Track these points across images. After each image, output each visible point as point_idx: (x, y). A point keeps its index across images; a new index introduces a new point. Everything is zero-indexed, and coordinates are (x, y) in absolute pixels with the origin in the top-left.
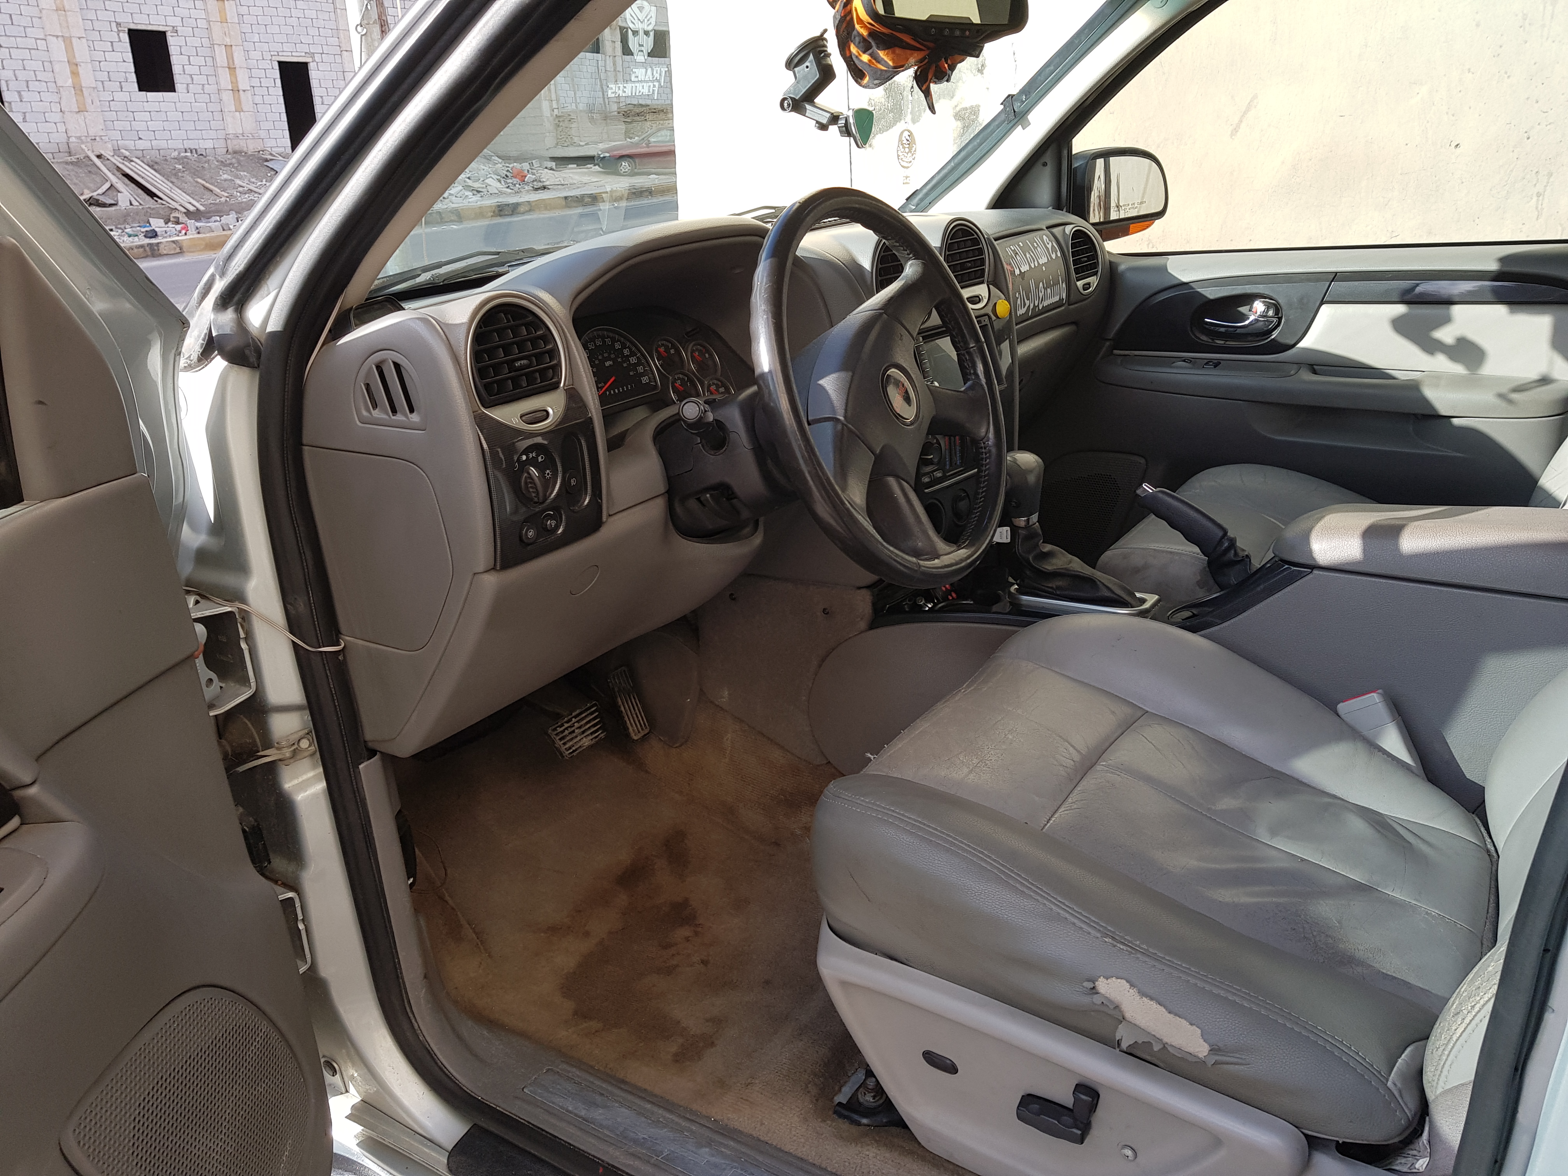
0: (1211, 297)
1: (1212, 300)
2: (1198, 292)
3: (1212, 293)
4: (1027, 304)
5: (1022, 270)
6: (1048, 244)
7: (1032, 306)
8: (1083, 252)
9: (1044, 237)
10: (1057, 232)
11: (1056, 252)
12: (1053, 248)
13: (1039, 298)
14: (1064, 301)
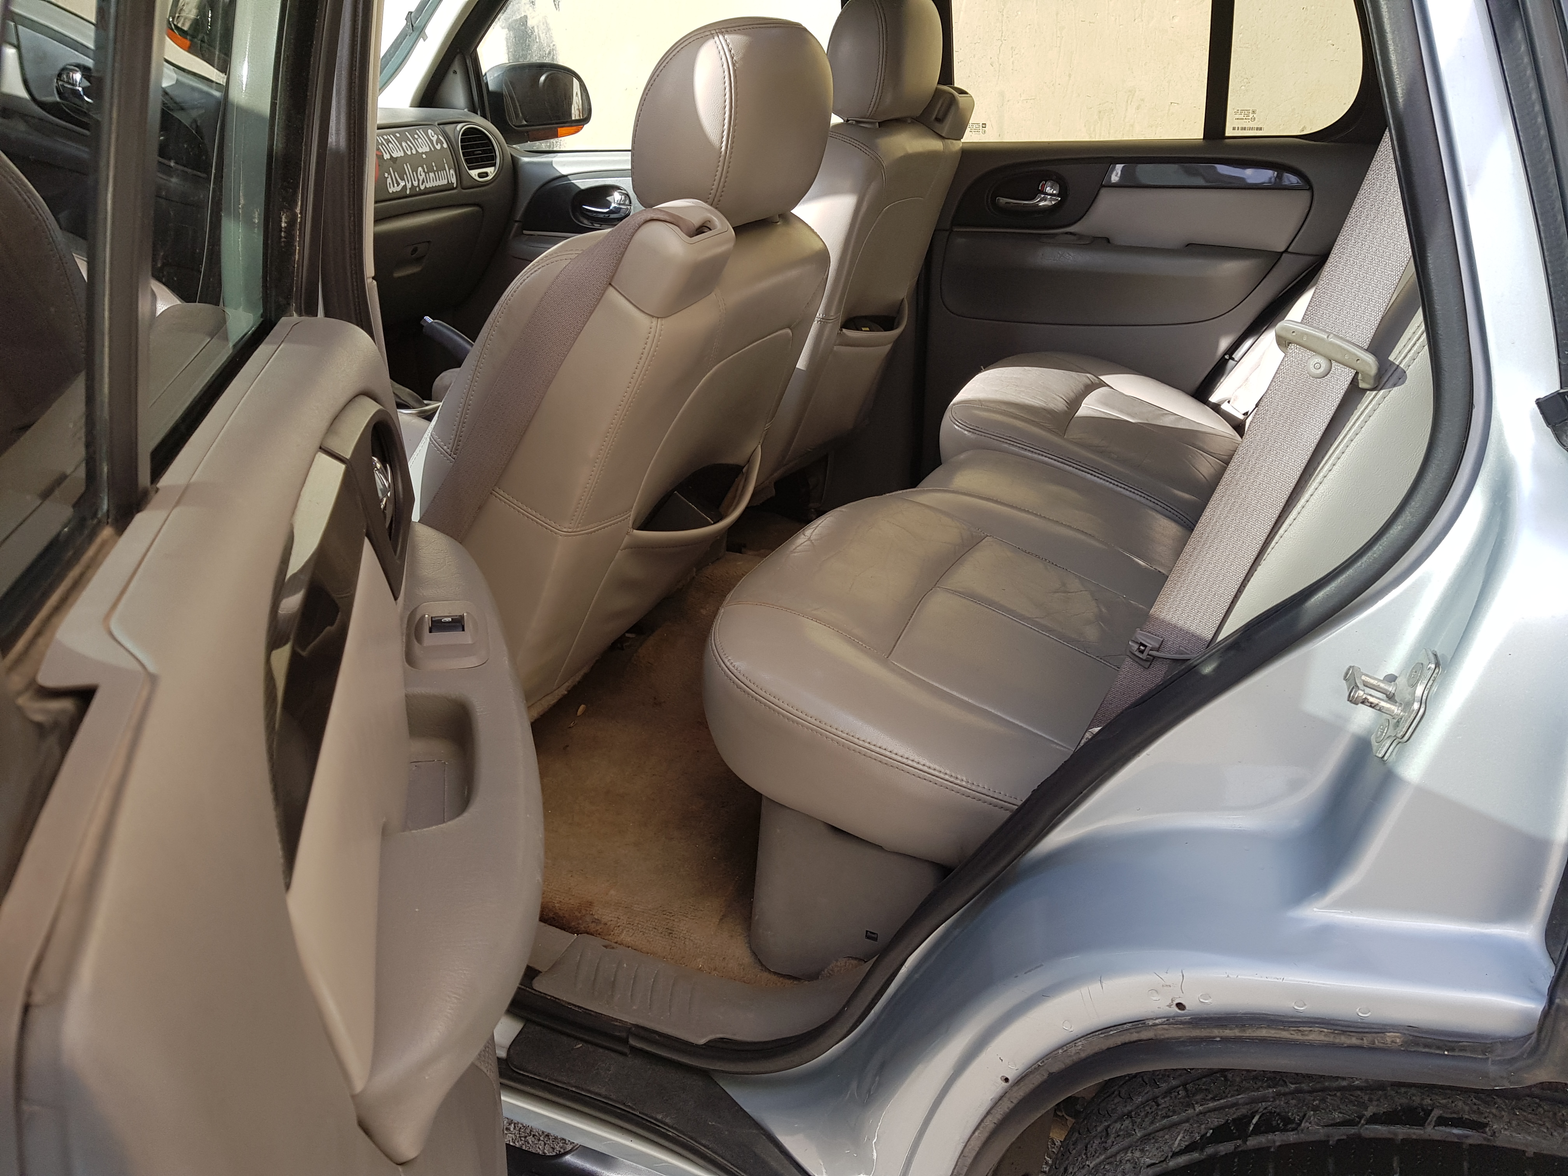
0: (583, 187)
1: (583, 190)
2: (572, 183)
3: (583, 184)
4: (402, 184)
5: (394, 156)
6: (433, 137)
7: (409, 186)
8: (477, 146)
9: (430, 131)
10: (448, 128)
11: (442, 143)
12: (439, 141)
13: (419, 180)
14: (455, 186)
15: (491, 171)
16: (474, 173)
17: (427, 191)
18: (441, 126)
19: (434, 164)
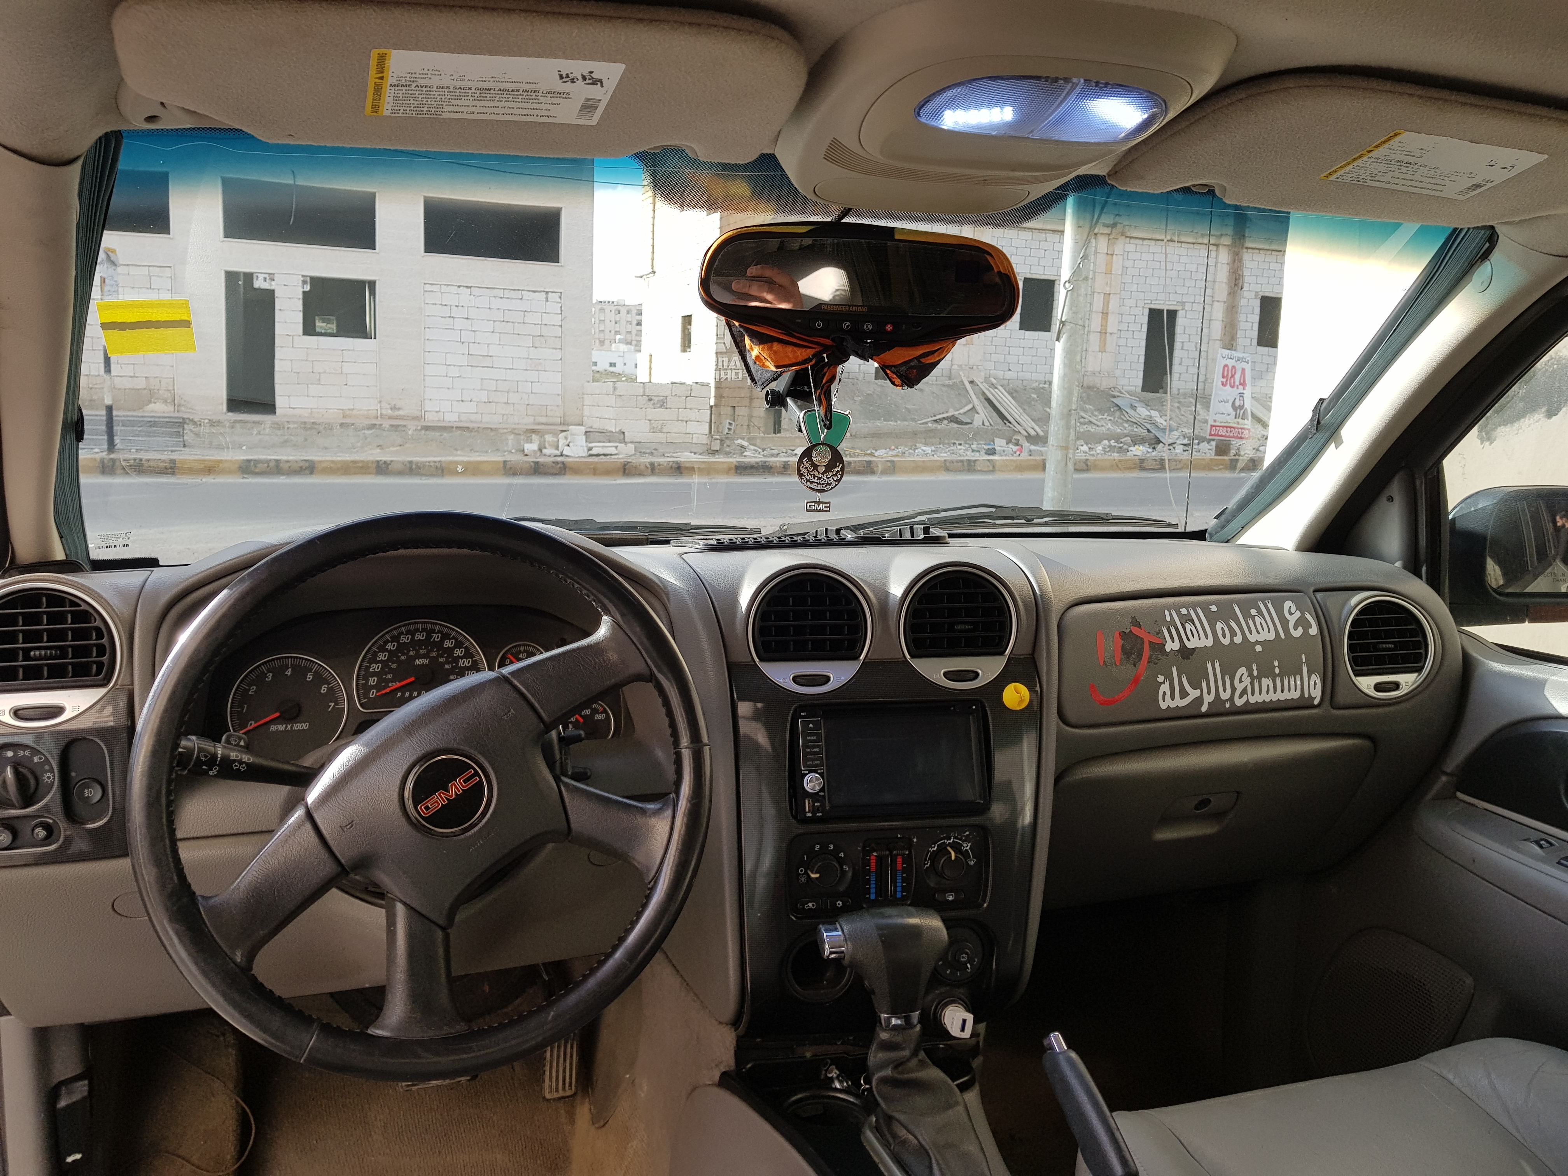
4: (1194, 694)
5: (1190, 645)
6: (1291, 614)
7: (1208, 699)
8: (1389, 634)
9: (1288, 604)
10: (1331, 600)
11: (1307, 626)
12: (1302, 622)
13: (1234, 690)
14: (1316, 702)
15: (1407, 681)
16: (1367, 683)
17: (1250, 708)
18: (1319, 595)
19: (1276, 664)
